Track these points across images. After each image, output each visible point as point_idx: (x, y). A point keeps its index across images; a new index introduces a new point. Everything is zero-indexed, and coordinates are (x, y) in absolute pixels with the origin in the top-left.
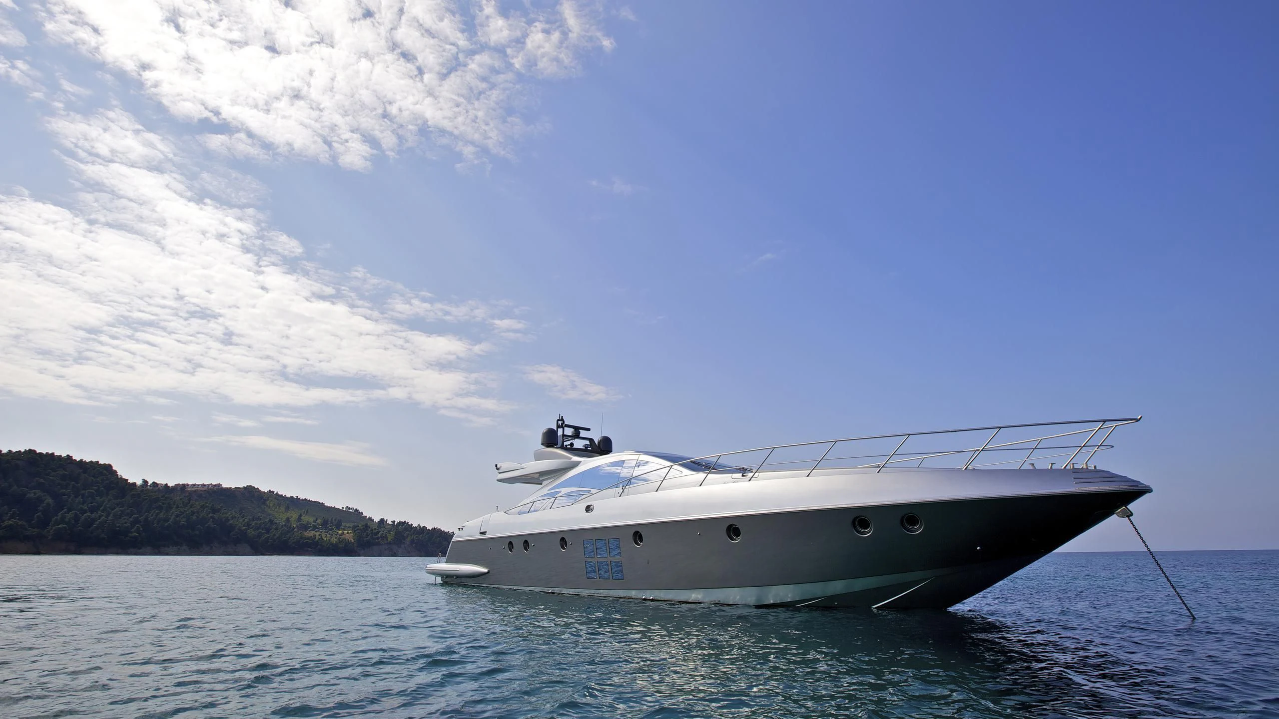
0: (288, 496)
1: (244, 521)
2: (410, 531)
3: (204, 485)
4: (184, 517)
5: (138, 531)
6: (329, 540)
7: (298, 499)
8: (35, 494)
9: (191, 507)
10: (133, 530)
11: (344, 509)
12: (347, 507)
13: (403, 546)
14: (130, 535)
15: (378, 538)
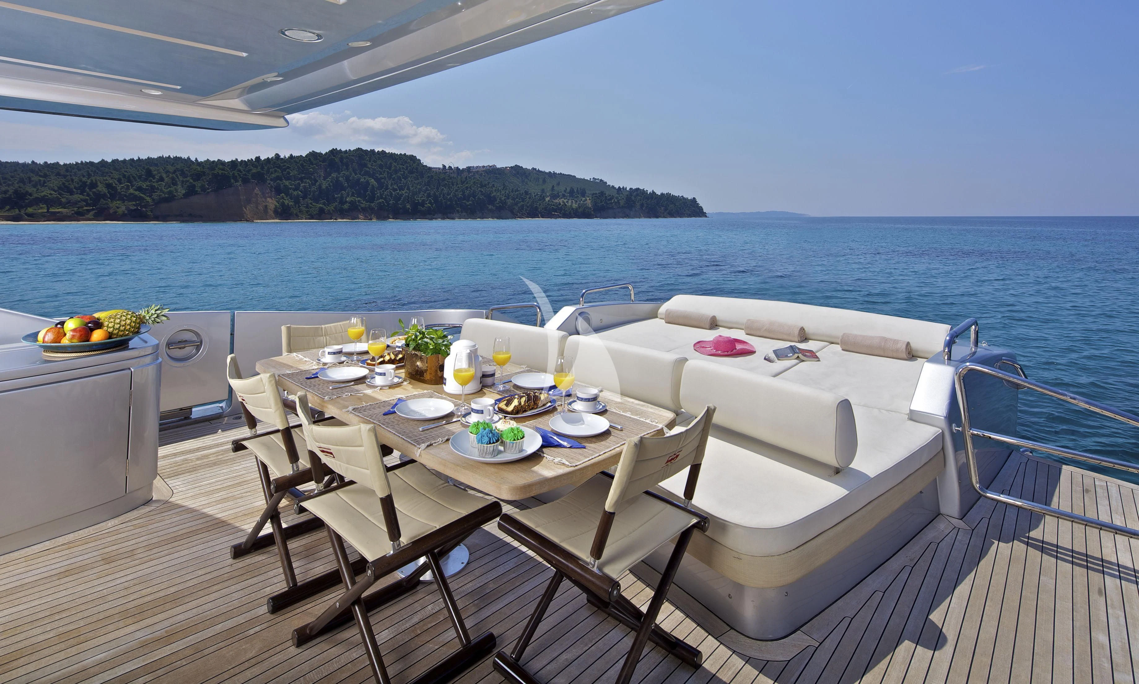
0: (547, 171)
1: (506, 192)
2: (641, 197)
3: (484, 167)
4: (460, 192)
5: (430, 203)
6: (571, 206)
7: (555, 174)
8: (365, 179)
9: (467, 183)
10: (427, 202)
11: (592, 180)
12: (594, 178)
13: (634, 209)
14: (425, 205)
15: (611, 203)
